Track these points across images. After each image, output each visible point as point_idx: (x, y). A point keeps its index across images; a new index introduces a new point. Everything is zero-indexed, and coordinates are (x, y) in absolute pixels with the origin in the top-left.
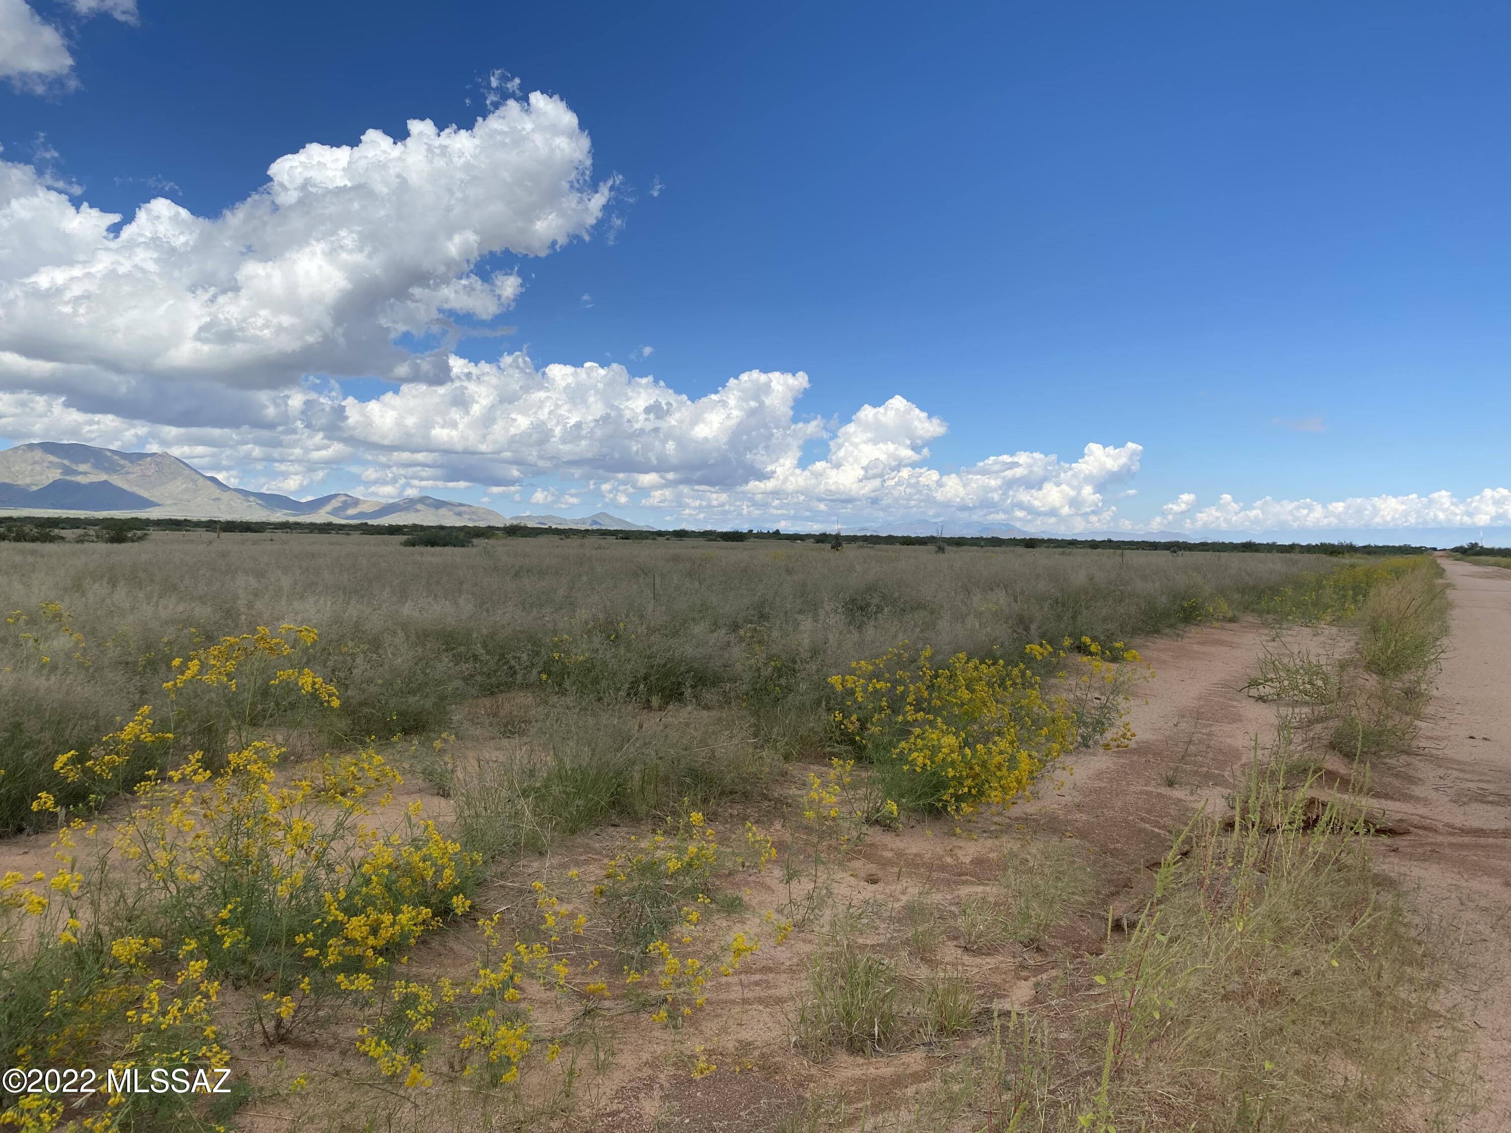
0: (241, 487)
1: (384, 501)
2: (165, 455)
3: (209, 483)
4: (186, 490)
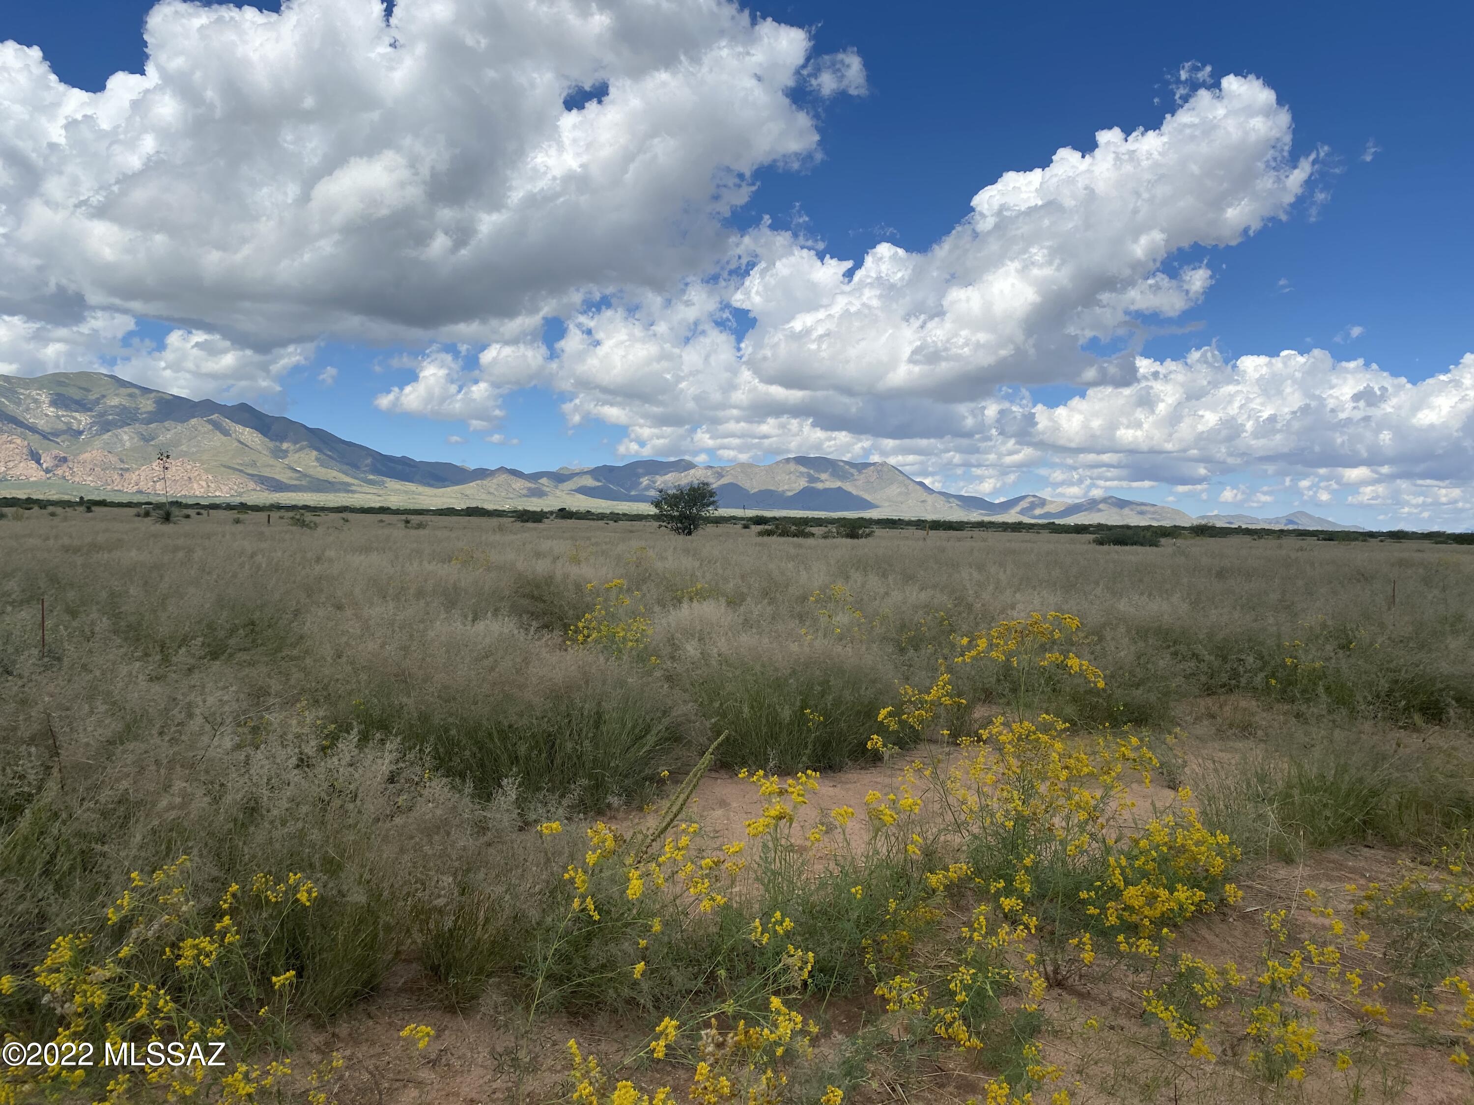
0: (944, 490)
1: (1070, 501)
2: (884, 464)
3: (918, 487)
4: (900, 494)
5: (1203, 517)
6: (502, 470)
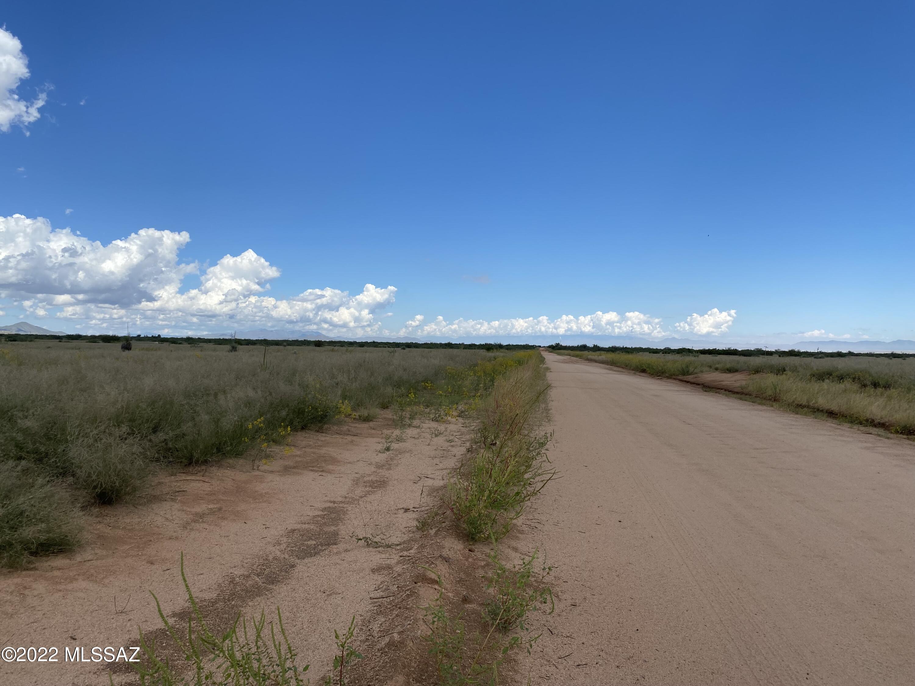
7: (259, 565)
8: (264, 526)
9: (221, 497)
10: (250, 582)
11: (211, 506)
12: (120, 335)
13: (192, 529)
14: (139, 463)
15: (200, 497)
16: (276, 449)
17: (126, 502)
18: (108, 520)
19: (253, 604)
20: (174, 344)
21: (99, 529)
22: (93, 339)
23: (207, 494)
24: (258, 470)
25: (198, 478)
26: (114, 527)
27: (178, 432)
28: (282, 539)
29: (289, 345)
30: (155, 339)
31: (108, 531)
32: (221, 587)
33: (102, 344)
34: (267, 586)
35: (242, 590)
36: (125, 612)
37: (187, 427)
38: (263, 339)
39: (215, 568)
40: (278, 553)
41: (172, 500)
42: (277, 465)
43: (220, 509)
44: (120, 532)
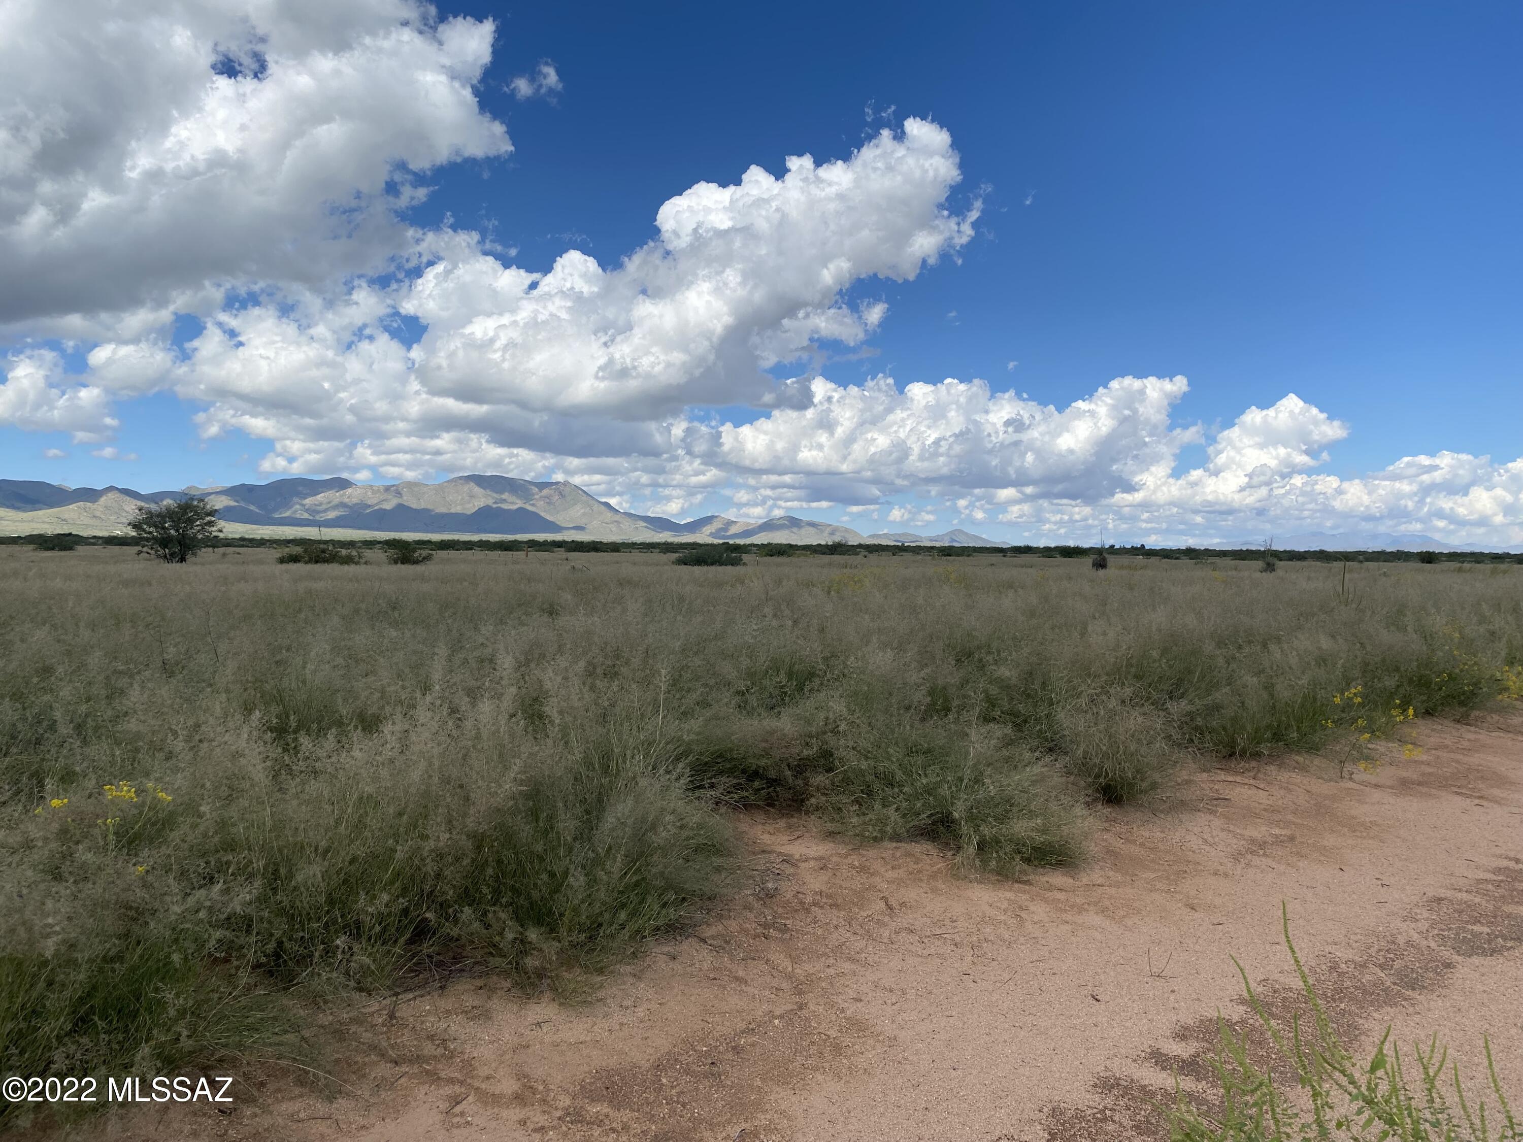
0: (633, 512)
1: (752, 521)
2: (566, 484)
3: (603, 508)
4: (584, 514)
5: (873, 536)
6: (111, 489)
7: (1380, 950)
8: (1379, 882)
9: (1290, 817)
10: (1368, 977)
11: (1276, 831)
12: (1086, 545)
13: (1248, 865)
14: (1160, 744)
15: (1255, 813)
16: (1381, 746)
17: (1142, 805)
18: (1118, 828)
19: (1381, 1017)
20: (1167, 560)
21: (1106, 840)
22: (1048, 552)
23: (1265, 810)
24: (1351, 779)
25: (1246, 781)
26: (1128, 840)
27: (1209, 700)
28: (1418, 911)
29: (1367, 560)
30: (1136, 552)
31: (1118, 844)
32: (1316, 973)
33: (1060, 560)
34: (1403, 991)
35: (1357, 988)
36: (1165, 978)
37: (1221, 695)
38: (1317, 549)
39: (1298, 938)
40: (1416, 936)
41: (1212, 812)
42: (1386, 774)
43: (1292, 839)
44: (1135, 850)
